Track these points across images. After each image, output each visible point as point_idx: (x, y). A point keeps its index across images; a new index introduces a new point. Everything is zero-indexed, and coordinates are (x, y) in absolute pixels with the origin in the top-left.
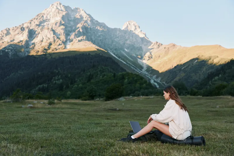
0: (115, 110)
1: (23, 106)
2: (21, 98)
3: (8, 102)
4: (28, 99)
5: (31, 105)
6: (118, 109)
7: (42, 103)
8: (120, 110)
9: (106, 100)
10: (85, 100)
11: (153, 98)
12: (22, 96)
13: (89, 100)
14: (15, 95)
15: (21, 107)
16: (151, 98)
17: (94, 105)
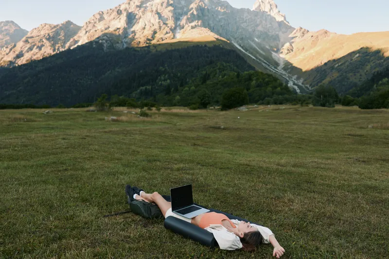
0: (219, 128)
1: (106, 118)
2: (107, 106)
3: (93, 111)
4: (116, 106)
5: (115, 118)
6: (222, 127)
7: (133, 113)
8: (224, 129)
9: (222, 110)
10: (194, 109)
11: (284, 109)
12: (108, 104)
13: (199, 108)
14: (100, 102)
15: (104, 119)
16: (281, 109)
17: (201, 117)
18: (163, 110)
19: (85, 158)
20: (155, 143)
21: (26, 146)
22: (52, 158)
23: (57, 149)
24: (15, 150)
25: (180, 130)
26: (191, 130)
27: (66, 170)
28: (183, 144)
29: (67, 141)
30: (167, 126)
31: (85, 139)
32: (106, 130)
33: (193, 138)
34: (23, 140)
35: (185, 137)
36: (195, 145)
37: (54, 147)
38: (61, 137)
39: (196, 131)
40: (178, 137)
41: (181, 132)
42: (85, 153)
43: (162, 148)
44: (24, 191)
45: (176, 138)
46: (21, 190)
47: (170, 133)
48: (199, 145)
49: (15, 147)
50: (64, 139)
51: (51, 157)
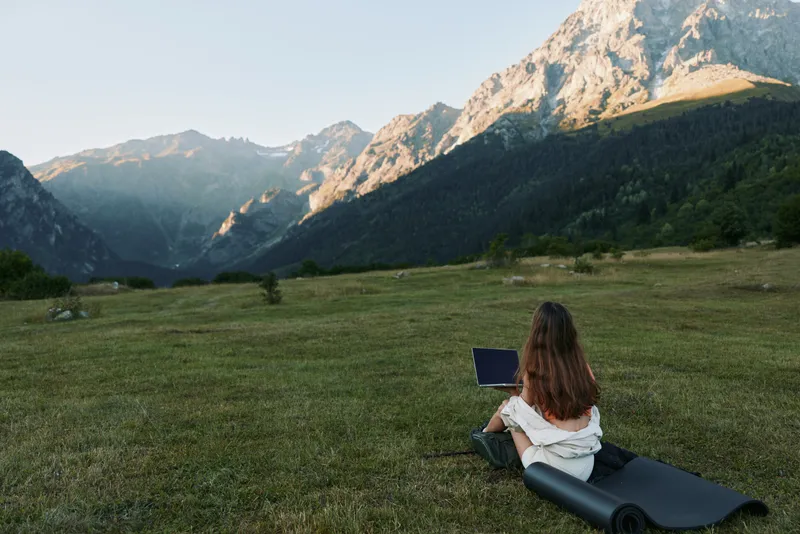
0: (757, 289)
1: (505, 280)
2: (507, 256)
3: (482, 268)
4: (526, 256)
5: (520, 278)
6: (766, 286)
7: (562, 266)
8: (772, 290)
9: (779, 246)
10: (706, 249)
13: (717, 247)
14: (494, 248)
15: (501, 283)
17: (720, 267)
18: (629, 256)
19: (437, 355)
20: (590, 325)
21: (347, 334)
22: (381, 355)
23: (396, 338)
24: (329, 341)
25: (657, 296)
26: (685, 296)
27: (394, 374)
28: (655, 327)
29: (415, 324)
30: (629, 289)
31: (449, 319)
32: (495, 302)
33: (684, 315)
34: (346, 325)
35: (665, 312)
36: (684, 327)
37: (392, 335)
38: (408, 317)
39: (696, 298)
40: (648, 311)
41: (659, 301)
42: (441, 345)
43: (603, 336)
44: (312, 406)
45: (643, 315)
46: (308, 403)
47: (630, 304)
48: (695, 328)
49: (330, 335)
50: (412, 321)
51: (381, 352)
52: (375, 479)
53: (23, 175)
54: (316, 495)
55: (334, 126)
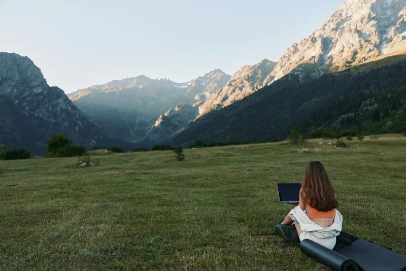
1: (299, 150)
4: (310, 138)
5: (307, 149)
7: (330, 143)
15: (296, 152)
18: (367, 138)
19: (261, 187)
20: (343, 174)
21: (216, 176)
22: (233, 186)
23: (240, 179)
24: (207, 179)
25: (381, 160)
26: (396, 160)
27: (239, 196)
28: (379, 176)
29: (251, 172)
30: (366, 156)
31: (268, 170)
32: (293, 162)
33: (395, 170)
34: (216, 171)
35: (385, 168)
36: (395, 176)
37: (238, 177)
38: (248, 168)
39: (403, 161)
40: (375, 168)
41: (382, 162)
42: (263, 183)
43: (349, 180)
44: (198, 210)
45: (372, 170)
46: (196, 208)
47: (366, 164)
48: (401, 177)
49: (208, 176)
50: (249, 170)
51: (233, 185)
52: (227, 244)
53: (64, 98)
54: (200, 249)
55: (211, 72)
